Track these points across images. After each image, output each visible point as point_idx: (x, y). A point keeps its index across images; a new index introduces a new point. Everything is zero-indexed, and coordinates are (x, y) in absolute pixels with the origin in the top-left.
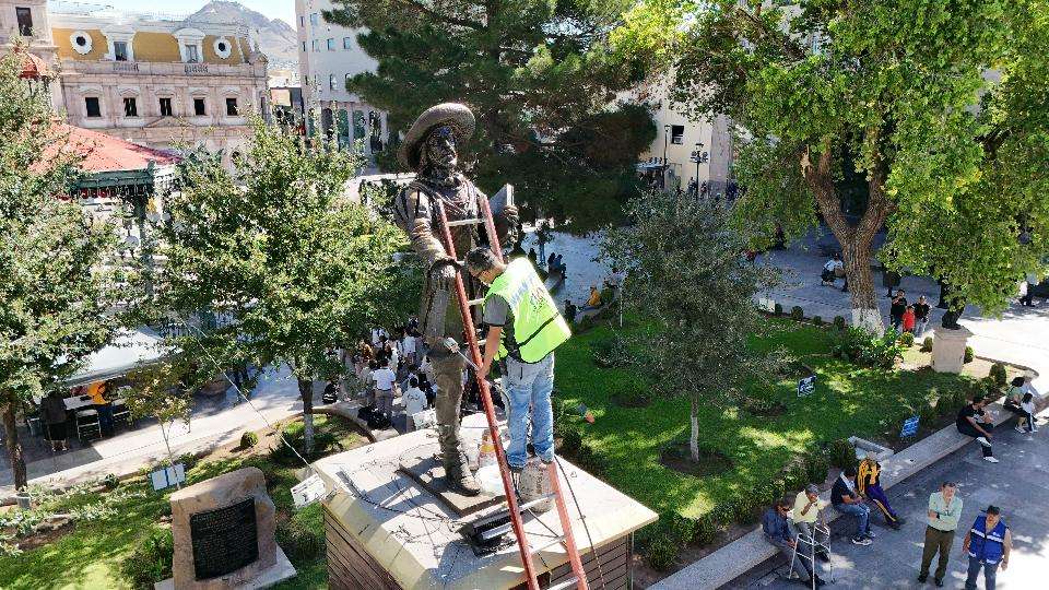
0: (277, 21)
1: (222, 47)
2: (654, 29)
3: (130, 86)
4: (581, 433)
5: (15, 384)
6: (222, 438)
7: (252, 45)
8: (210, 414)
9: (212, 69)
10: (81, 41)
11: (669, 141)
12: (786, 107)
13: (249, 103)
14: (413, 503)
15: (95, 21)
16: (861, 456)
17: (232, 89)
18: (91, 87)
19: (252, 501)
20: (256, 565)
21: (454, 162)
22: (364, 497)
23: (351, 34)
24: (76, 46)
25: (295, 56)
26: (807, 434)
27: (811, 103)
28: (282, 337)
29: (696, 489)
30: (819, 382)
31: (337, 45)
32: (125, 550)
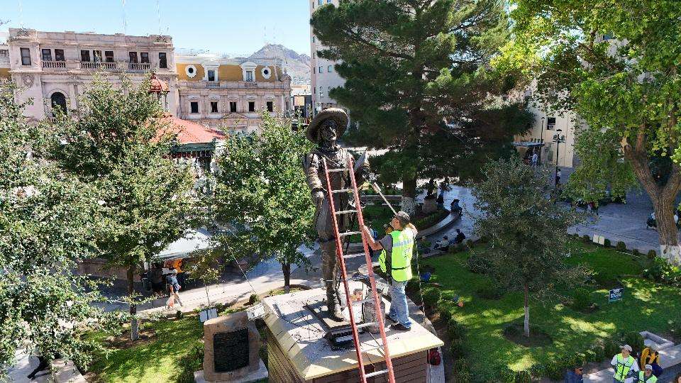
0: (303, 55)
1: (266, 72)
2: (520, 57)
3: (214, 95)
4: (452, 312)
5: (132, 253)
6: (241, 297)
7: (283, 70)
8: (237, 283)
9: (260, 85)
10: (191, 70)
11: (545, 126)
12: (598, 106)
13: (279, 105)
14: (308, 322)
15: (198, 59)
16: (648, 343)
17: (270, 96)
18: (194, 96)
19: (247, 330)
20: (247, 368)
21: (334, 138)
22: (283, 317)
23: (332, 63)
24: (188, 73)
25: (309, 75)
26: (611, 326)
27: (615, 104)
28: (272, 238)
29: (524, 353)
30: (627, 293)
31: (324, 69)
32: (182, 353)
